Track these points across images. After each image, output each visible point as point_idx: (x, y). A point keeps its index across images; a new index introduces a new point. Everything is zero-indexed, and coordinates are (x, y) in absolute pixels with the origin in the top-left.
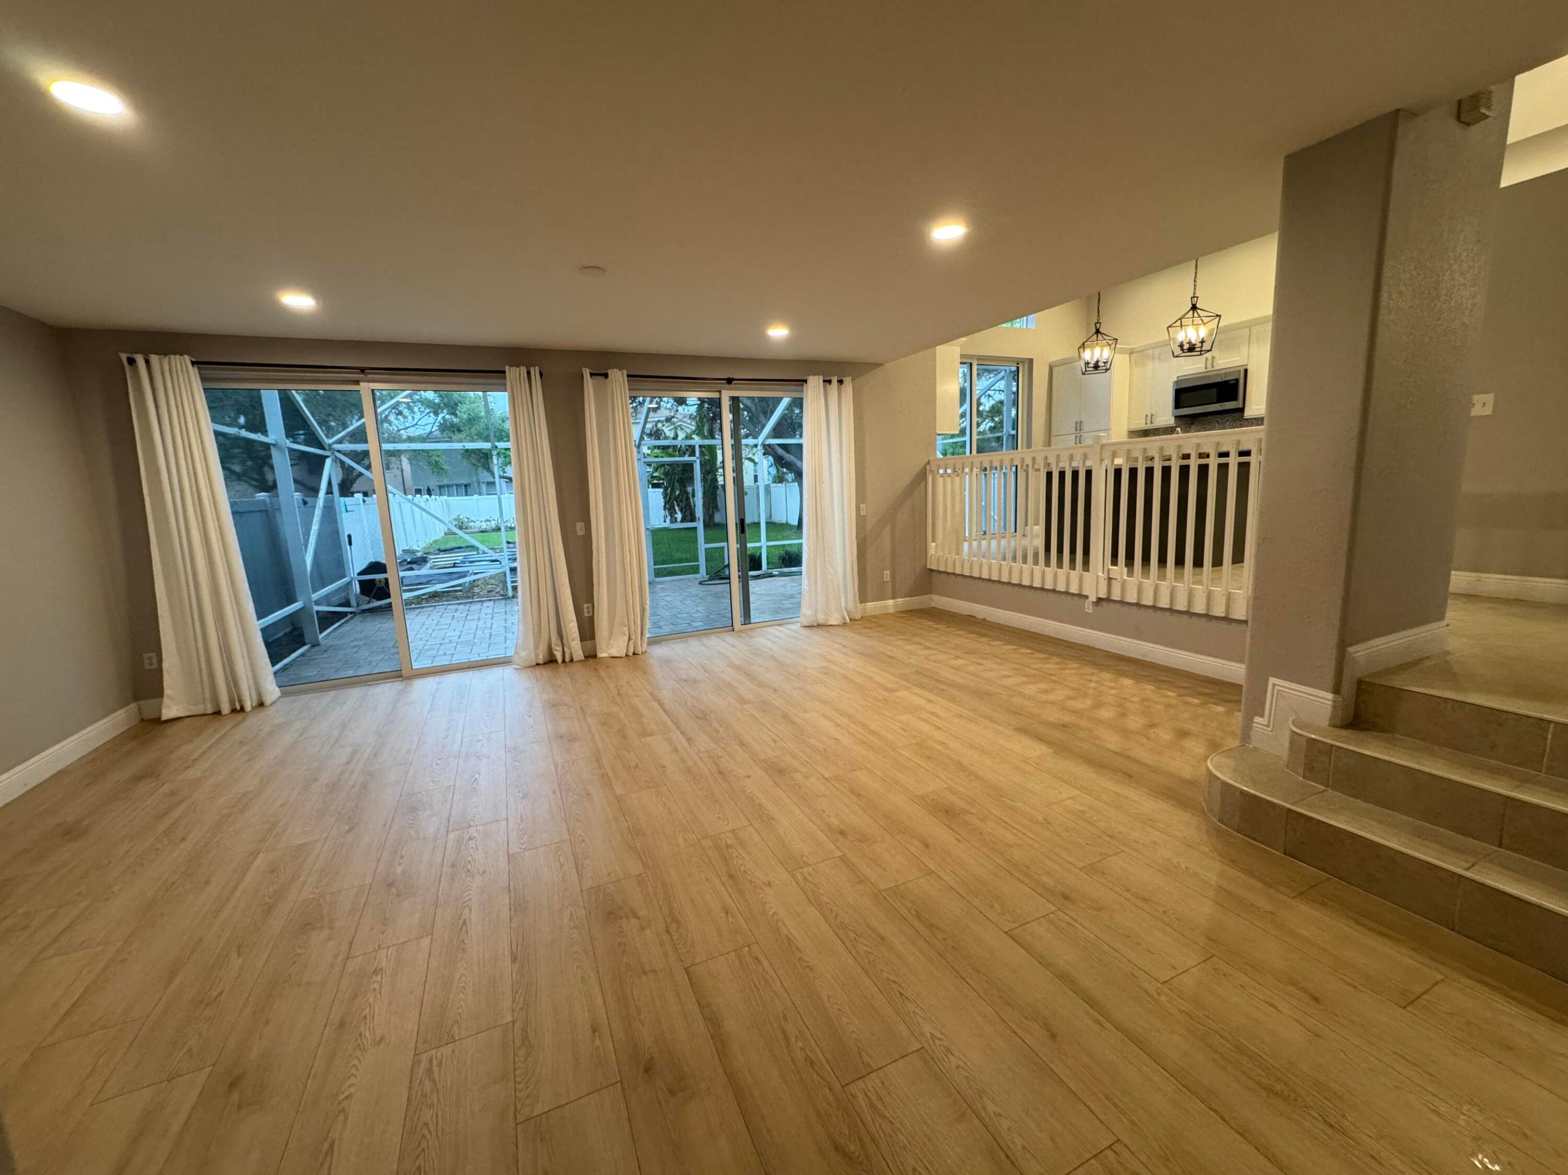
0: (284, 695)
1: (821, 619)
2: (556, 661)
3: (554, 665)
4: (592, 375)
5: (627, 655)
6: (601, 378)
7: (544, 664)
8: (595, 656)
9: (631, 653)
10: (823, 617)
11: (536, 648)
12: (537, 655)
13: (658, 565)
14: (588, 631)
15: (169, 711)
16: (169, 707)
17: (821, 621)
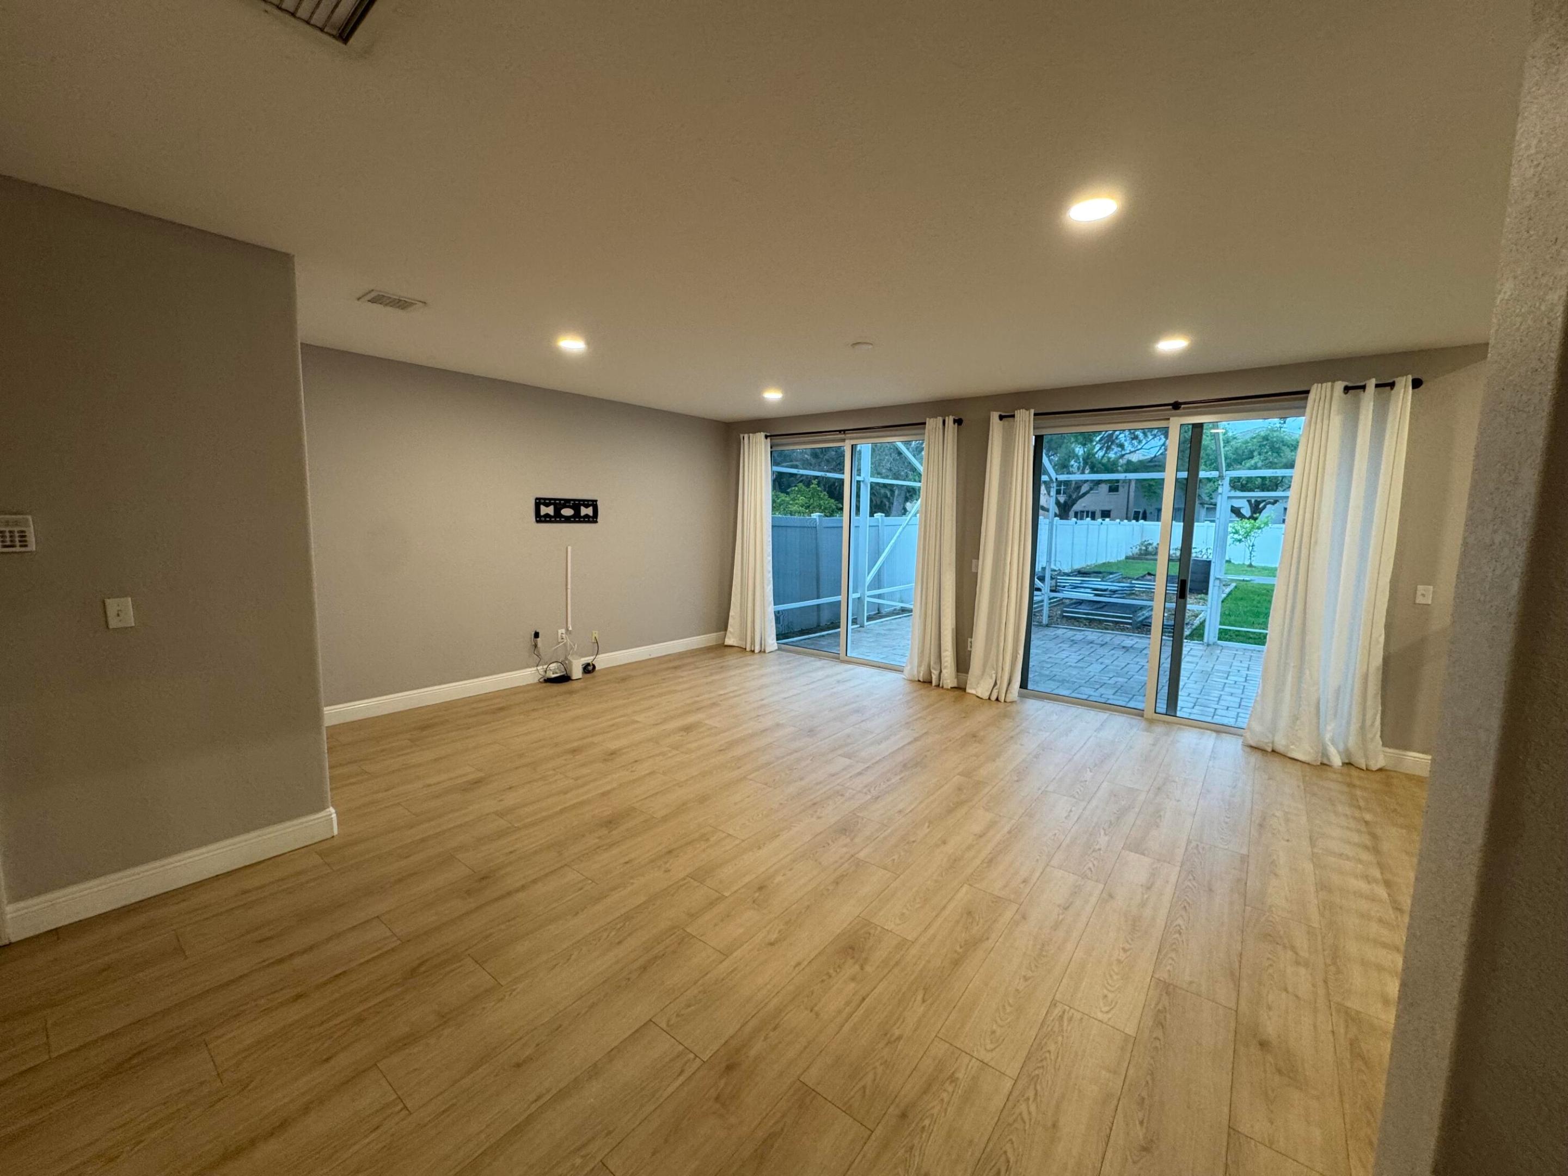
0: (779, 649)
1: (1281, 743)
2: (931, 682)
3: (929, 685)
4: (1001, 418)
5: (989, 699)
6: (1011, 419)
7: (924, 682)
8: (964, 690)
9: (994, 697)
10: (1284, 742)
11: (919, 666)
12: (919, 672)
13: (1224, 625)
14: (962, 664)
15: (729, 641)
16: (729, 638)
17: (1280, 747)
